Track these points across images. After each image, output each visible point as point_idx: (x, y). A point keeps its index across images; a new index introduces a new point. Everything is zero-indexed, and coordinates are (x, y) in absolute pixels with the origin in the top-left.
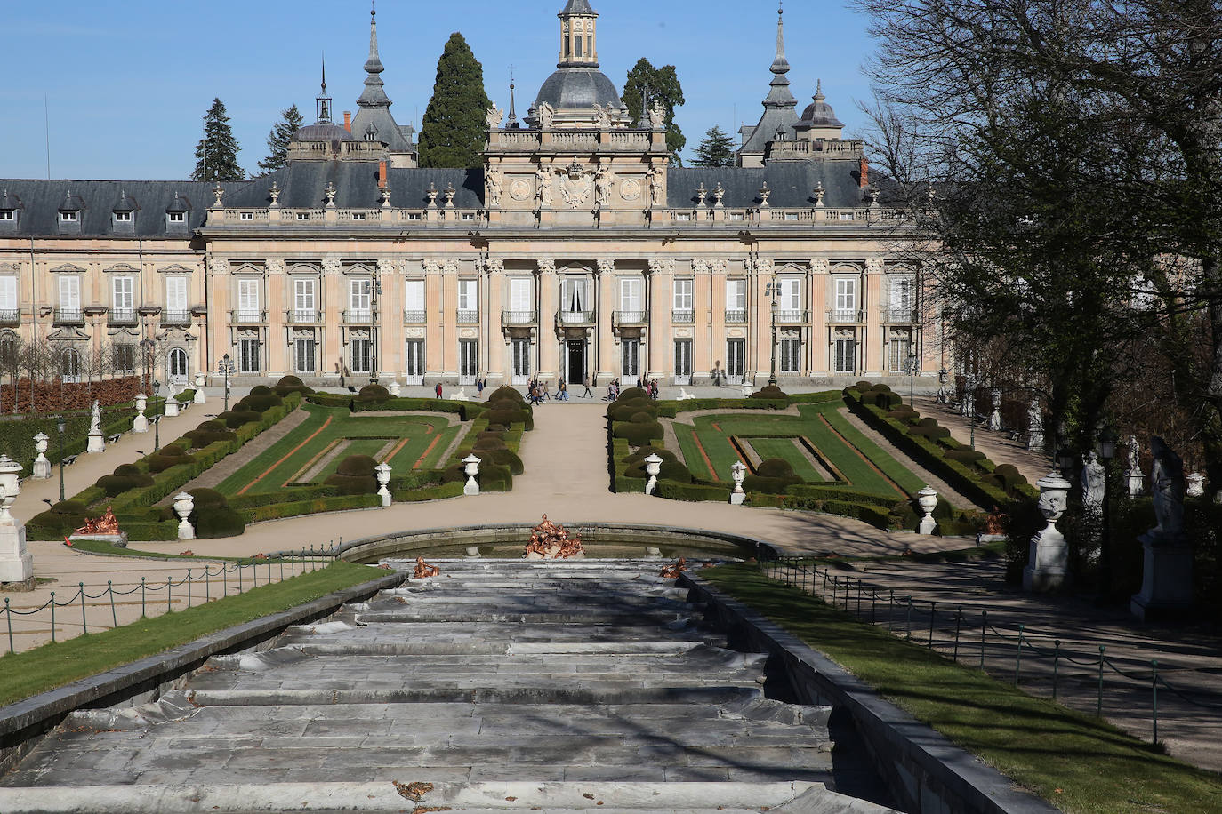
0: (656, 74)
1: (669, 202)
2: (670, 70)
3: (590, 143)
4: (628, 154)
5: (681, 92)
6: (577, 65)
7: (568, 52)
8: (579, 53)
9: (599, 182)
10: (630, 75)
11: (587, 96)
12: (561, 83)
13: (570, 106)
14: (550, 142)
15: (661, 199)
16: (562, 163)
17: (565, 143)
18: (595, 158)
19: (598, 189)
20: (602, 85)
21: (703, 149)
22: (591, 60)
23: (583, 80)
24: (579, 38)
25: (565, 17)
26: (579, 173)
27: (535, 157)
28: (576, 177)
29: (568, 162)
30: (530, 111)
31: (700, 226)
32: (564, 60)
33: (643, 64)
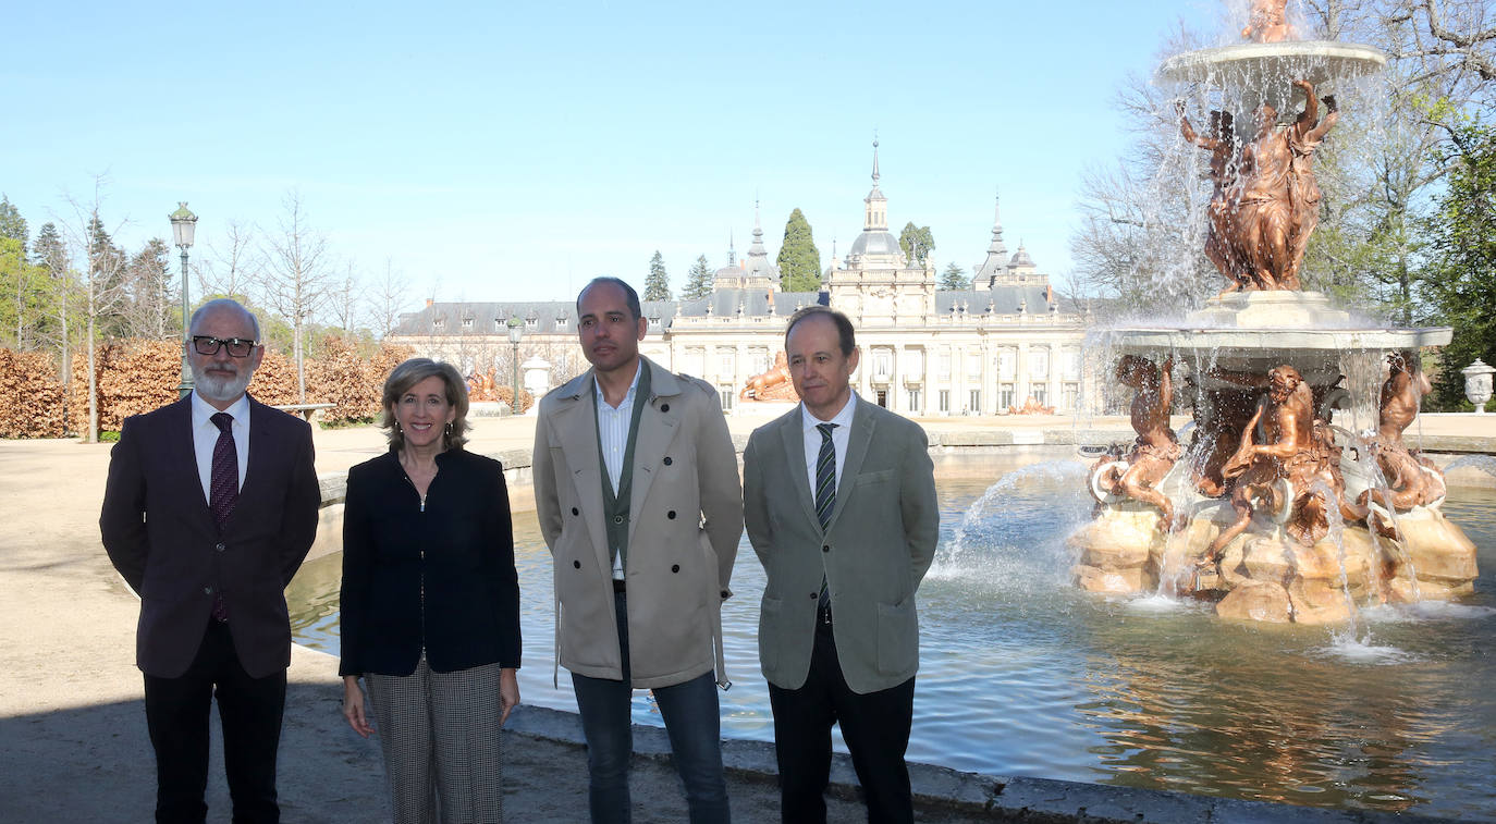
0: (918, 232)
1: (936, 311)
2: (926, 230)
3: (890, 278)
4: (913, 284)
5: (933, 242)
6: (875, 229)
7: (870, 222)
8: (876, 222)
9: (895, 300)
10: (902, 233)
11: (882, 247)
12: (866, 241)
13: (872, 253)
14: (867, 277)
15: (932, 309)
16: (874, 289)
17: (876, 277)
18: (893, 286)
19: (895, 303)
20: (889, 238)
21: (944, 275)
22: (883, 226)
23: (879, 238)
24: (876, 213)
25: (868, 201)
26: (884, 294)
27: (859, 286)
28: (882, 297)
29: (878, 288)
30: (848, 257)
31: (954, 325)
32: (867, 226)
33: (910, 226)
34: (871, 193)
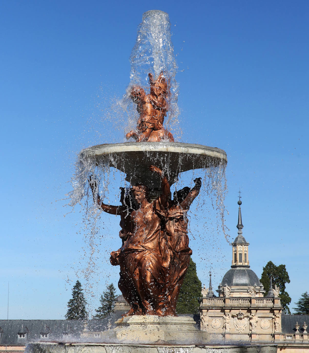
0: (277, 268)
1: (283, 330)
2: (283, 267)
3: (247, 304)
4: (264, 309)
5: (288, 277)
6: (240, 266)
7: (236, 261)
8: (241, 261)
9: (251, 321)
10: (264, 269)
11: (245, 280)
12: (233, 275)
13: (237, 285)
14: (229, 303)
15: (279, 329)
16: (235, 312)
17: (235, 303)
18: (249, 310)
19: (251, 324)
20: (251, 275)
21: (300, 303)
22: (246, 264)
23: (243, 273)
24: (241, 254)
25: (235, 245)
26: (242, 317)
27: (223, 310)
28: (241, 319)
29: (237, 312)
30: (219, 287)
31: (296, 342)
32: (234, 264)
33: (270, 264)
34: (237, 239)
